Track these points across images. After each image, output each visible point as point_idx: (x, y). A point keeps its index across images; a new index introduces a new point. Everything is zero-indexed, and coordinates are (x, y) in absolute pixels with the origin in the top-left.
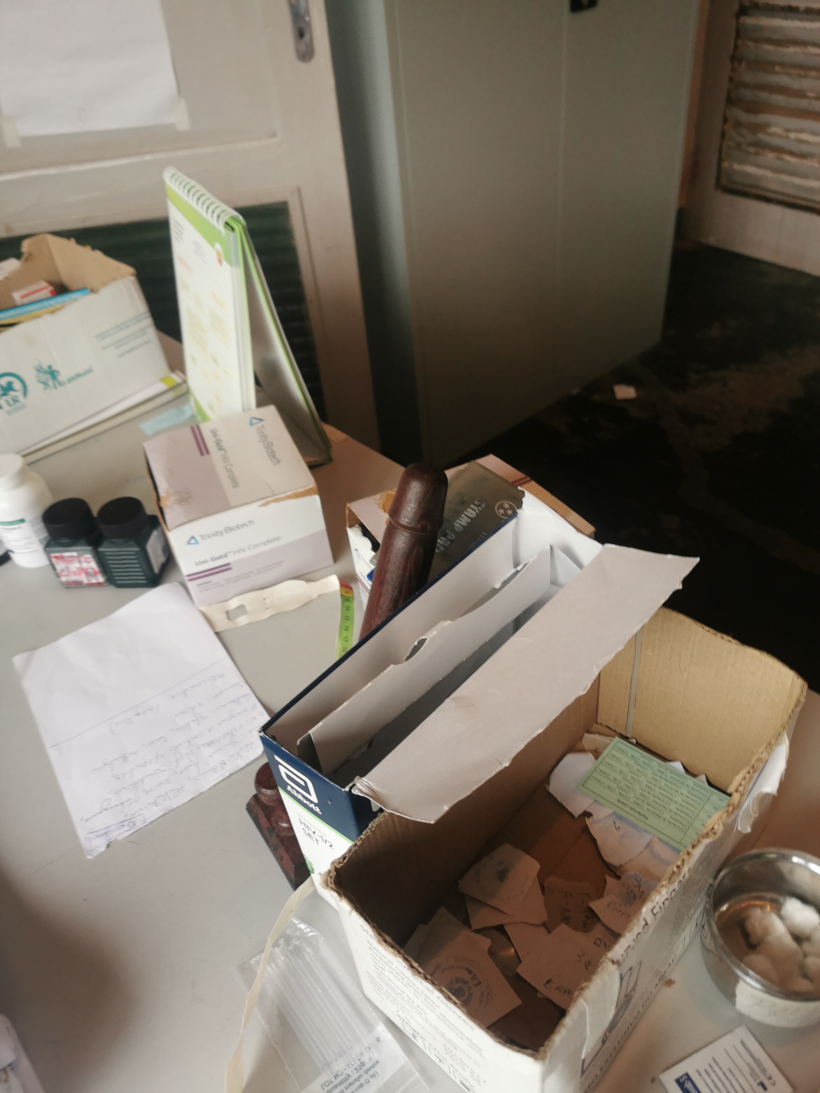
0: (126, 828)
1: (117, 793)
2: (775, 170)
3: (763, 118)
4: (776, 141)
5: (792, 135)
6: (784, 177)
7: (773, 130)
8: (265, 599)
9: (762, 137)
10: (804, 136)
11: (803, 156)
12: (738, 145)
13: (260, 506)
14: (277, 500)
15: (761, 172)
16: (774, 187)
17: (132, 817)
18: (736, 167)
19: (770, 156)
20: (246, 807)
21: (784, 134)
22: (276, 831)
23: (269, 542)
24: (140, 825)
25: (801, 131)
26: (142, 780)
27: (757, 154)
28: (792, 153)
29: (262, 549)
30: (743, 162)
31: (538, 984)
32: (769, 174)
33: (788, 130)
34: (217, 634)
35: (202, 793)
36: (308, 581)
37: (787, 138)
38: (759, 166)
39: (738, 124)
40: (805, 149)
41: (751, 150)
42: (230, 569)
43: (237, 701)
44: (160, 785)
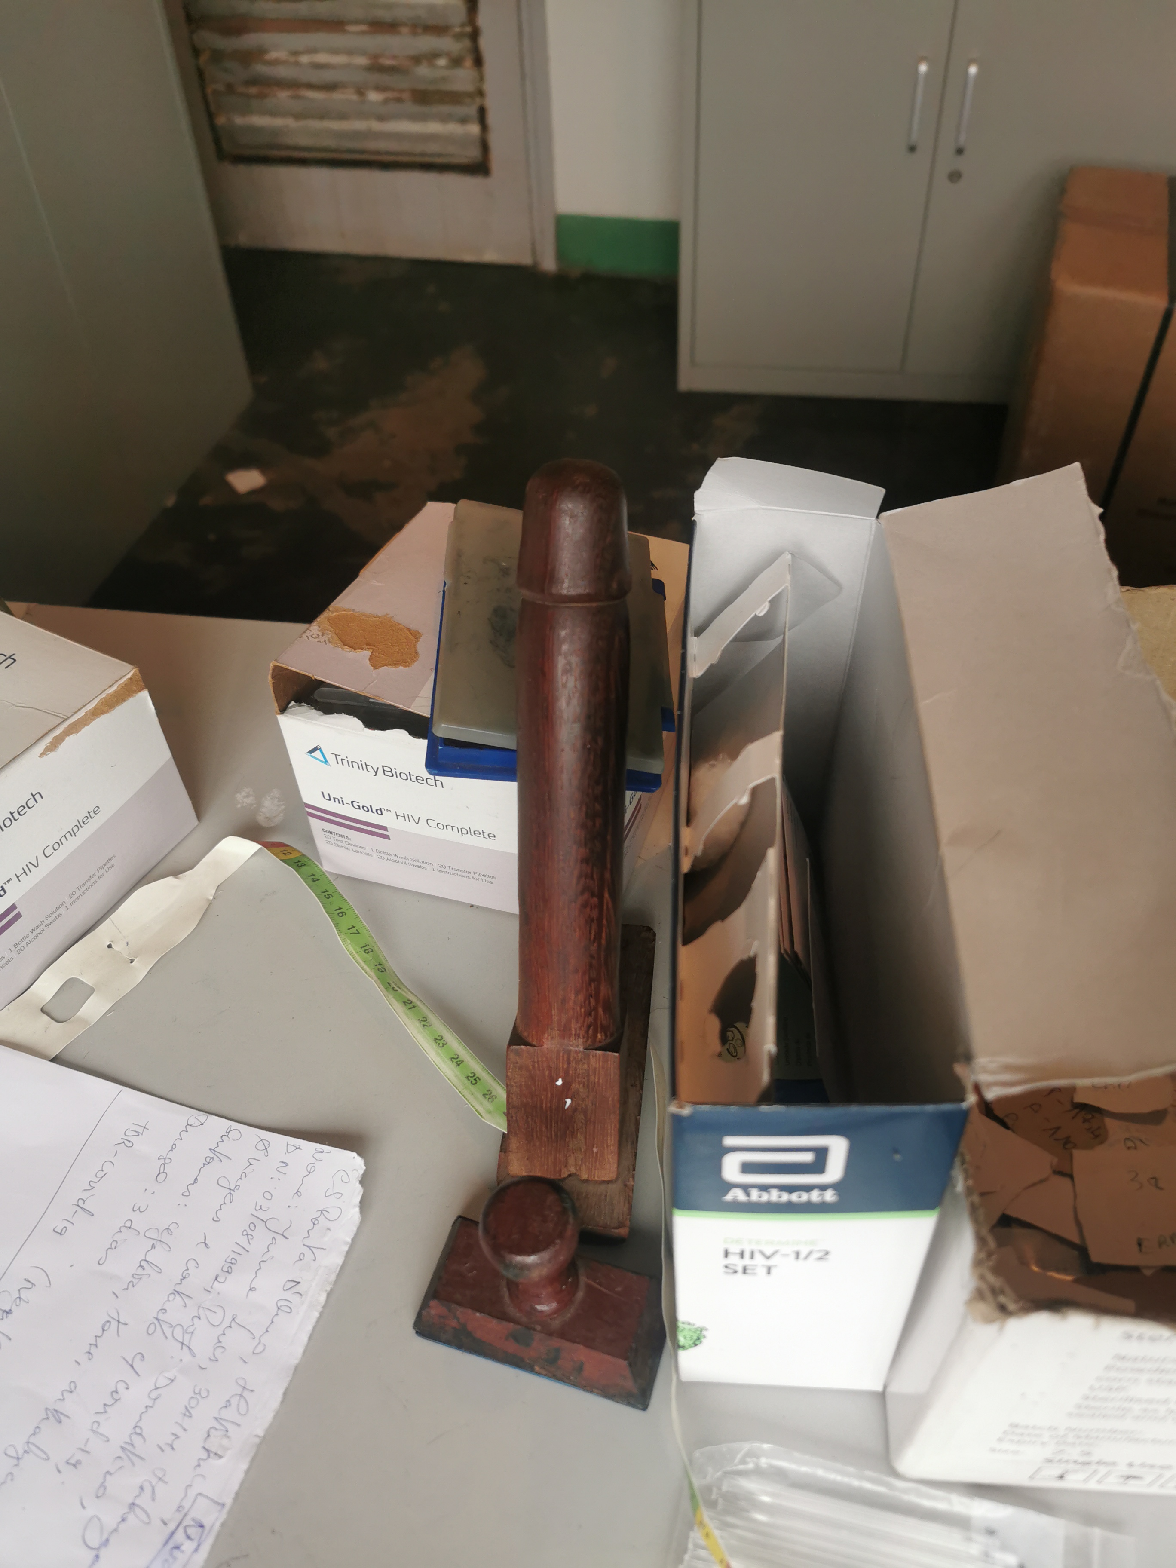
0: (188, 1547)
1: (101, 1493)
2: (297, 116)
3: (251, 40)
4: (282, 72)
5: (305, 59)
6: (315, 124)
7: (273, 55)
8: (110, 946)
9: (260, 69)
10: (322, 58)
11: (330, 87)
12: (230, 88)
13: (41, 755)
14: (74, 729)
15: (278, 122)
16: (304, 141)
17: (179, 1517)
18: (239, 121)
19: (283, 95)
20: (414, 1332)
21: (292, 59)
22: (538, 1327)
23: (80, 825)
24: (214, 1519)
25: (313, 51)
26: (137, 1430)
27: (262, 96)
28: (311, 86)
29: (72, 844)
30: (246, 111)
31: (1133, 1258)
32: (290, 122)
33: (296, 53)
34: (55, 1060)
35: (297, 1368)
36: (176, 873)
37: (297, 64)
38: (273, 114)
39: (218, 56)
40: (328, 76)
41: (253, 90)
42: (19, 916)
43: (215, 1155)
44: (187, 1413)
